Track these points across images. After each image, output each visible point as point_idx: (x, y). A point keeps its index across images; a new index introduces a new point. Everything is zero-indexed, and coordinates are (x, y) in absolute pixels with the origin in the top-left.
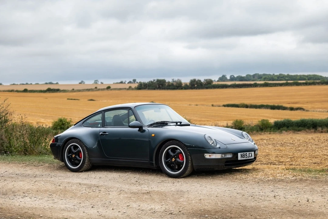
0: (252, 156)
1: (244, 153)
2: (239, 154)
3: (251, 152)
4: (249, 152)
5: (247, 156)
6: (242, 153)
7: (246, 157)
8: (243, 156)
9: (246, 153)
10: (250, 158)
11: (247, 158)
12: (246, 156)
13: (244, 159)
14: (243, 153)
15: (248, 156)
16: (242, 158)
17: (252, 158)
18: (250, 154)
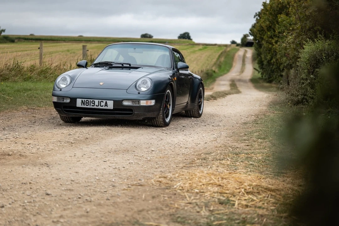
1: (89, 100)
2: (78, 99)
3: (104, 101)
4: (100, 101)
5: (94, 103)
6: (83, 100)
7: (92, 105)
8: (86, 103)
9: (91, 100)
10: (100, 107)
11: (95, 107)
12: (91, 104)
13: (89, 107)
14: (86, 100)
15: (97, 103)
16: (84, 105)
17: (106, 108)
18: (102, 102)
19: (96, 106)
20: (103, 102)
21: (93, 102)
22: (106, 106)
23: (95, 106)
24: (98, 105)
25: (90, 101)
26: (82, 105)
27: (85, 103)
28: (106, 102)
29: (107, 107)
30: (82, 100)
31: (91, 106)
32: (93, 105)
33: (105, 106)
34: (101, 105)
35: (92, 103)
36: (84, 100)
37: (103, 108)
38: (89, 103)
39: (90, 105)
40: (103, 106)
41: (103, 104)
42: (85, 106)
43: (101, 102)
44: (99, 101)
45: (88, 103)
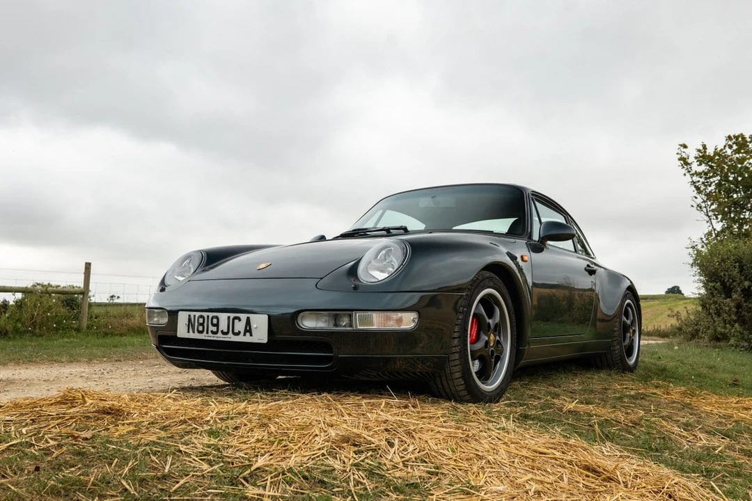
0: (248, 330)
1: (205, 314)
2: (180, 315)
3: (243, 317)
4: (232, 315)
5: (217, 325)
6: (192, 314)
7: (212, 332)
8: (199, 324)
9: (211, 315)
10: (230, 337)
11: (220, 337)
12: (212, 328)
13: (203, 336)
14: (198, 314)
15: (223, 326)
16: (194, 332)
17: (247, 339)
18: (236, 321)
19: (222, 331)
20: (239, 319)
21: (215, 321)
22: (248, 334)
23: (220, 334)
24: (225, 330)
25: (208, 316)
26: (189, 332)
27: (196, 324)
28: (248, 319)
29: (251, 335)
30: (189, 316)
31: (210, 334)
32: (215, 329)
33: (245, 335)
34: (236, 331)
35: (213, 325)
36: (195, 316)
37: (240, 339)
38: (205, 325)
39: (207, 333)
40: (238, 333)
41: (240, 326)
42: (196, 336)
43: (235, 318)
44: (229, 317)
45: (202, 324)
